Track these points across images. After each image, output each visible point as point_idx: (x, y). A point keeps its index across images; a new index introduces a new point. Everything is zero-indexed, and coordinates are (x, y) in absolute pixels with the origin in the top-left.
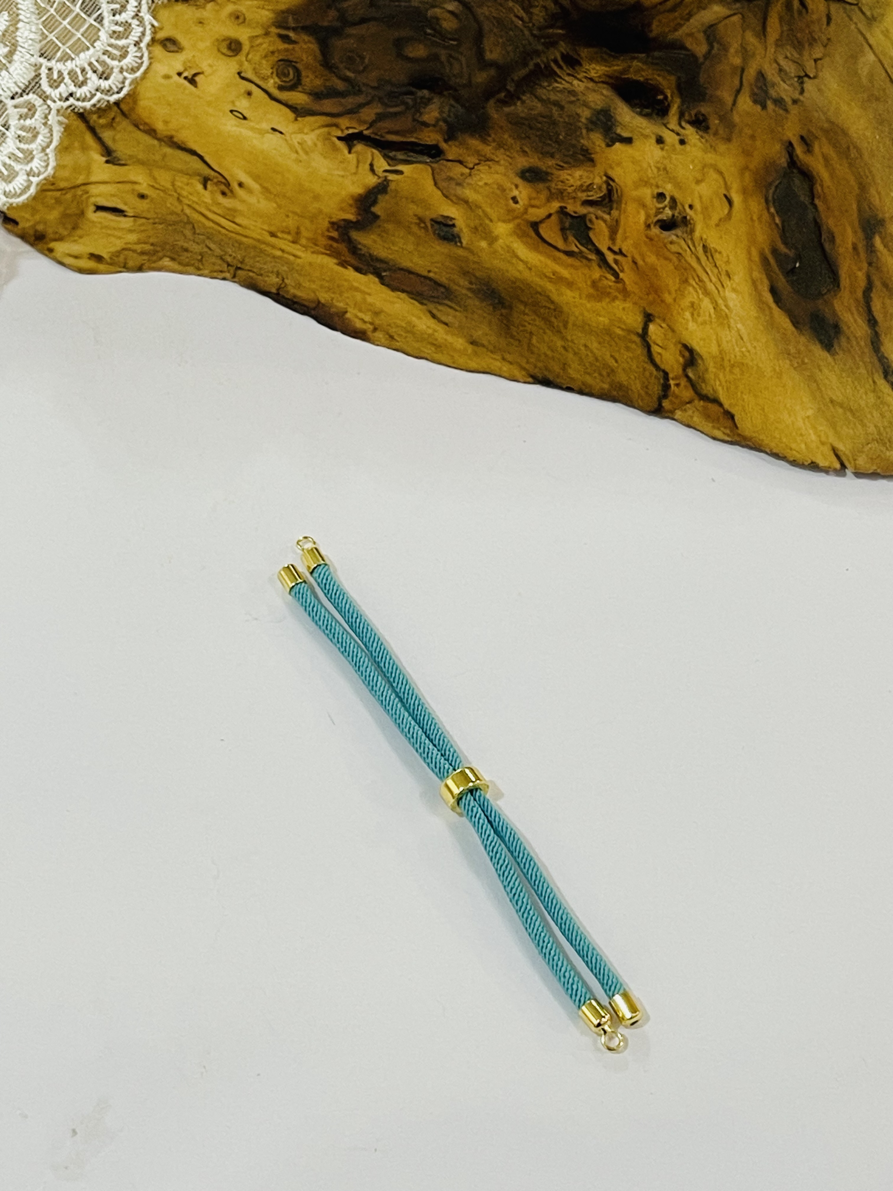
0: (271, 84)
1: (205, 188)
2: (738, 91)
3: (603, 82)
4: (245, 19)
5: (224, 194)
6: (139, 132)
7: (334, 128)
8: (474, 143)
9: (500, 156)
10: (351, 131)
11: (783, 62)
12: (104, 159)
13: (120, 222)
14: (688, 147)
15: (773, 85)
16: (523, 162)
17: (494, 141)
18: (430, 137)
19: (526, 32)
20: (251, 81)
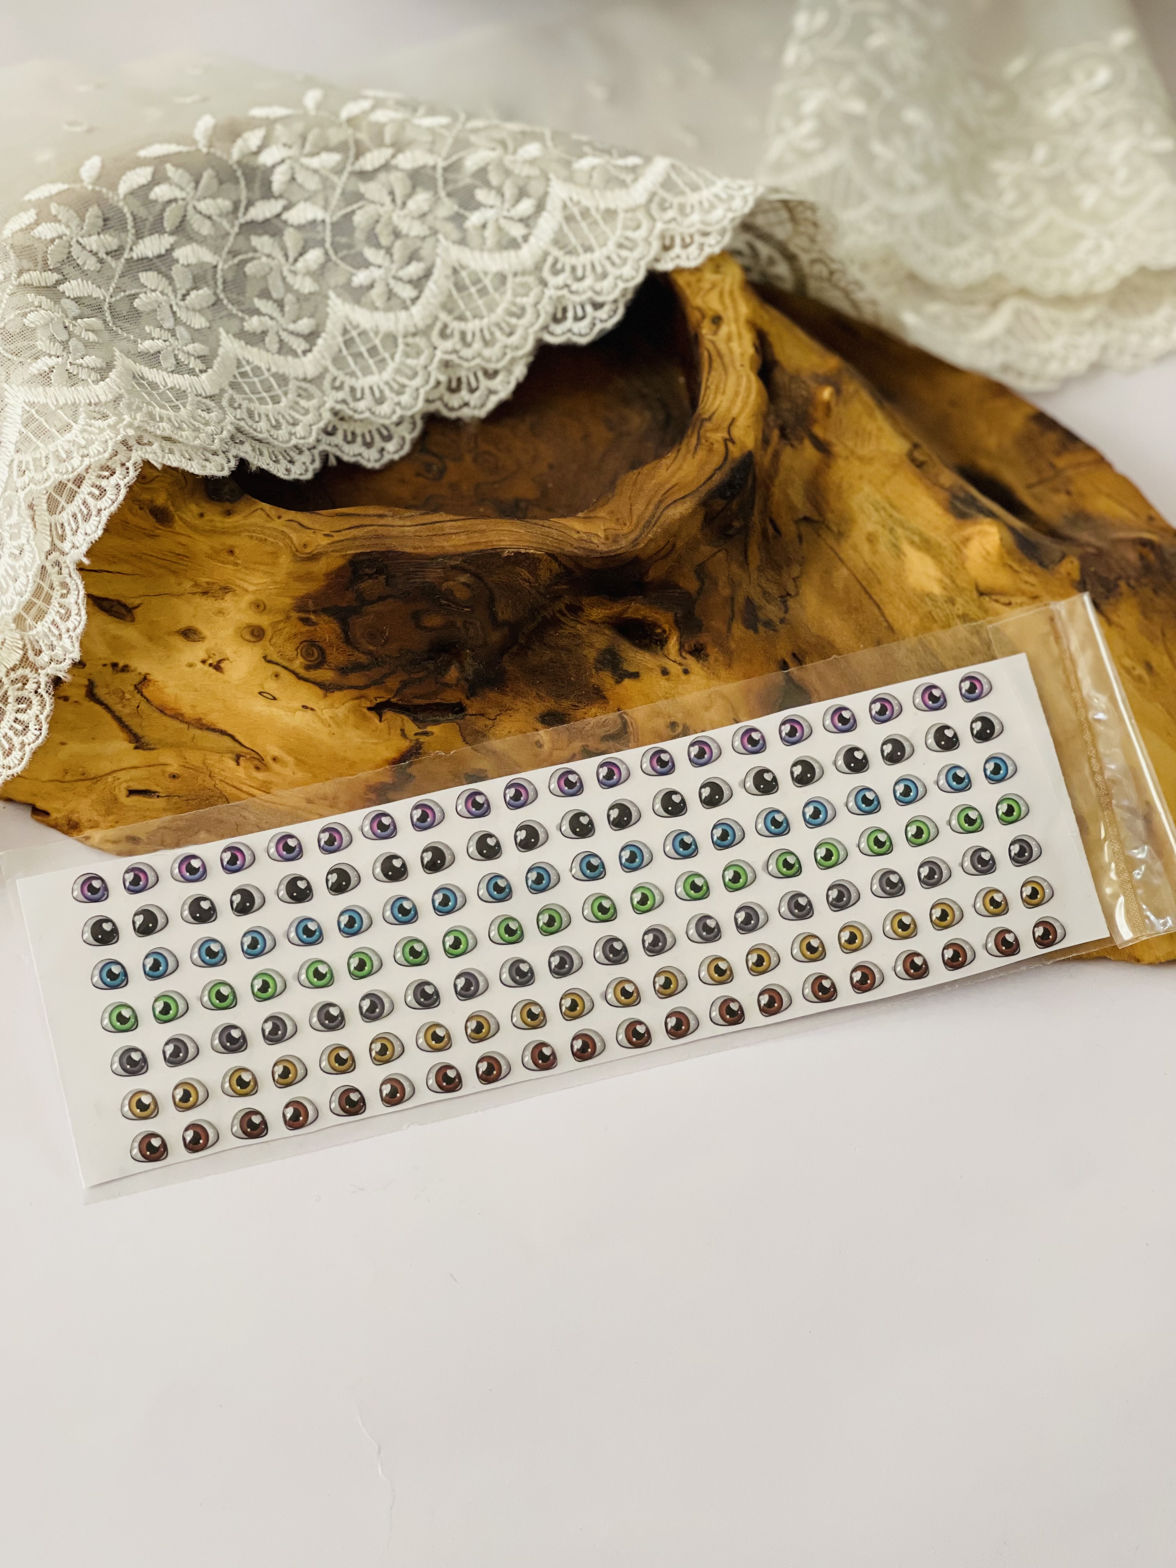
0: (298, 664)
1: (238, 764)
2: (732, 619)
3: (604, 623)
4: (265, 607)
5: (257, 768)
6: (164, 718)
7: (363, 699)
8: (493, 695)
9: (520, 704)
10: (379, 700)
11: (765, 585)
12: (133, 745)
13: (153, 803)
14: (692, 677)
15: (760, 608)
16: (540, 707)
17: (512, 691)
18: (451, 697)
19: (533, 591)
20: (277, 664)
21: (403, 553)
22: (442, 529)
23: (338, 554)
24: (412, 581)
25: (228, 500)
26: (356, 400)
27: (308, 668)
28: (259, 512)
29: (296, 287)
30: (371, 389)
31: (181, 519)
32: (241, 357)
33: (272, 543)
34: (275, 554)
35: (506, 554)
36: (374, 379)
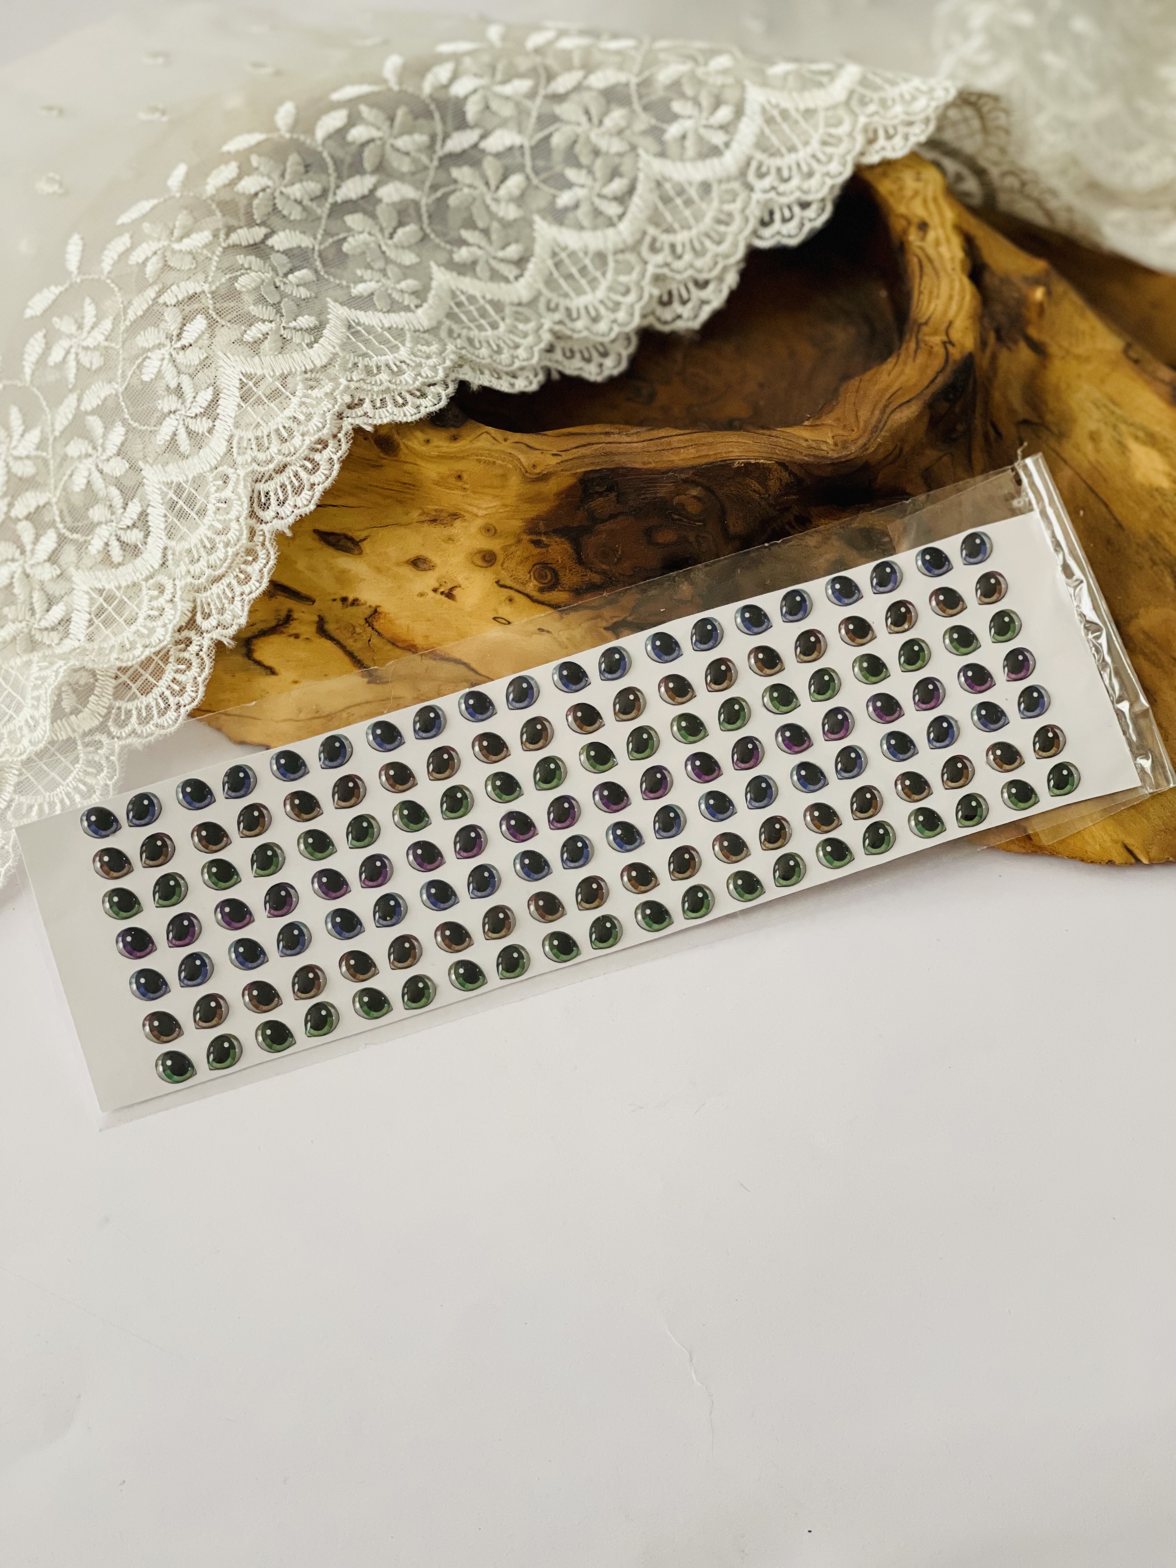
0: (532, 587)
4: (496, 531)
6: (396, 649)
7: (599, 620)
10: (615, 620)
12: (366, 681)
19: (763, 503)
20: (511, 588)
21: (633, 469)
22: (669, 443)
23: (568, 473)
24: (643, 497)
25: (453, 426)
26: (573, 320)
27: (541, 590)
28: (485, 436)
29: (501, 214)
30: (586, 308)
31: (407, 447)
32: (454, 288)
33: (501, 465)
34: (504, 476)
35: (736, 465)
36: (588, 299)
